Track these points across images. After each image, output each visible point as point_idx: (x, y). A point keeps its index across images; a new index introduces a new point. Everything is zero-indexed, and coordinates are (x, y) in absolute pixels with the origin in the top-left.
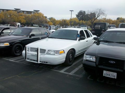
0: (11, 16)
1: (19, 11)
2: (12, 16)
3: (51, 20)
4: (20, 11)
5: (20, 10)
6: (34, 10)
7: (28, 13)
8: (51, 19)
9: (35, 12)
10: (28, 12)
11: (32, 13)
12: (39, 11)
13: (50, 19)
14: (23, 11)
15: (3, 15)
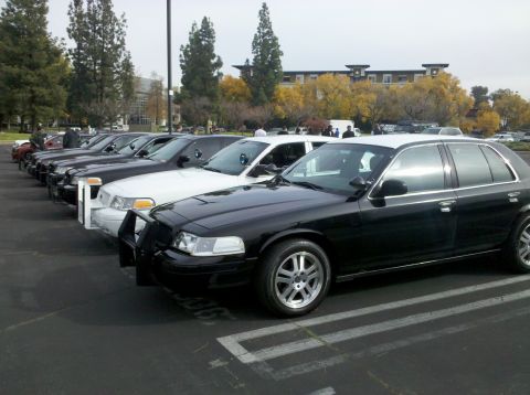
0: (326, 94)
1: (363, 74)
2: (331, 96)
3: (498, 101)
4: (367, 73)
5: (367, 70)
6: (424, 66)
7: (400, 79)
8: (500, 97)
9: (428, 73)
10: (399, 75)
11: (416, 76)
12: (446, 66)
13: (495, 97)
14: (380, 74)
15: (301, 93)
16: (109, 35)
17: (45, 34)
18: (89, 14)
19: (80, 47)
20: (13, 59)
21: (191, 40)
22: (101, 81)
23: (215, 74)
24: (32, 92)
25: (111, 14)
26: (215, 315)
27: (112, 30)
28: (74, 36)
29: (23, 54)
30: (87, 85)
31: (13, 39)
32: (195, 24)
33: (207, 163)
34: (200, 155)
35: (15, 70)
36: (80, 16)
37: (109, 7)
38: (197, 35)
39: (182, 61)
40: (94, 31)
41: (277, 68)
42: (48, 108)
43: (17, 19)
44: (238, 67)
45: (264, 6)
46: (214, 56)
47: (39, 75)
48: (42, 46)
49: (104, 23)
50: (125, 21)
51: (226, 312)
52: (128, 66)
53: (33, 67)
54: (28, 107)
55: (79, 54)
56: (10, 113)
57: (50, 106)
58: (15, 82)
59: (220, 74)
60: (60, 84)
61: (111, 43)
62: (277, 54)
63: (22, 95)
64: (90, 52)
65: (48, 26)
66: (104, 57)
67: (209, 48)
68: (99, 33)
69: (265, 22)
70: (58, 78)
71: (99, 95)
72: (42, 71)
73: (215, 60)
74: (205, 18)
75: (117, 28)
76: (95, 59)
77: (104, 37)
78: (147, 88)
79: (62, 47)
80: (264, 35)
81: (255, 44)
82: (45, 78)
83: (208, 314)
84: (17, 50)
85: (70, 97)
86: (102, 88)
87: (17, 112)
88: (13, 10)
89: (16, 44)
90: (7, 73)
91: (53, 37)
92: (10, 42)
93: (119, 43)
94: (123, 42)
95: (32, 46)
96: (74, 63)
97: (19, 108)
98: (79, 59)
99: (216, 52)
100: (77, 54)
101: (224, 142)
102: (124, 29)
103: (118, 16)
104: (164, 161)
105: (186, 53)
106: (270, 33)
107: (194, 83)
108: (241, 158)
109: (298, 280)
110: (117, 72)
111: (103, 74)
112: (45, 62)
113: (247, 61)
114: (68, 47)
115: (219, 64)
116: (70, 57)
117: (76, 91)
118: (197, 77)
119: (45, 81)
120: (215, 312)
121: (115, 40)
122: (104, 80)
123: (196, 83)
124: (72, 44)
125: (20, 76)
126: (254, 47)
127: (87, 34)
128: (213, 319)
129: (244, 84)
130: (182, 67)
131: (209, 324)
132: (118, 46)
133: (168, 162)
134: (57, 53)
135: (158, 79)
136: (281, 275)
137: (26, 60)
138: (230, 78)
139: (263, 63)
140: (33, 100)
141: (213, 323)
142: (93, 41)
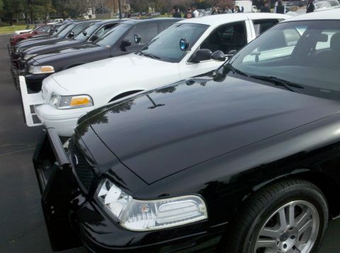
33: (146, 48)
34: (139, 40)
42: (40, 7)
54: (27, 6)
56: (17, 12)
57: (41, 5)
97: (22, 7)
101: (161, 26)
104: (108, 46)
108: (181, 44)
109: (284, 238)
133: (113, 46)
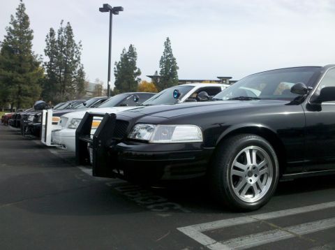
4: (231, 82)
5: (230, 80)
16: (70, 54)
17: (30, 52)
18: (58, 41)
19: (51, 61)
20: (9, 67)
21: (122, 59)
22: (64, 82)
23: (136, 79)
24: (20, 87)
25: (72, 41)
26: (167, 208)
27: (73, 51)
28: (49, 54)
29: (15, 64)
30: (55, 84)
31: (10, 55)
32: (124, 49)
35: (10, 74)
36: (53, 42)
37: (71, 37)
38: (125, 56)
39: (115, 71)
40: (61, 51)
41: (175, 77)
42: (28, 98)
43: (14, 42)
44: (150, 77)
45: (168, 40)
46: (136, 68)
47: (25, 77)
48: (28, 59)
49: (68, 47)
50: (81, 46)
51: (178, 207)
52: (81, 73)
53: (21, 72)
54: (16, 97)
55: (51, 65)
56: (5, 101)
57: (30, 96)
58: (9, 81)
59: (140, 79)
60: (37, 83)
61: (72, 59)
62: (175, 68)
63: (13, 89)
64: (58, 64)
65: (32, 47)
66: (67, 67)
67: (133, 63)
68: (64, 53)
69: (168, 49)
70: (37, 80)
71: (63, 90)
72: (27, 75)
73: (137, 71)
74: (131, 46)
75: (75, 50)
76: (61, 69)
77: (67, 55)
78: (92, 89)
79: (41, 60)
80: (168, 56)
81: (161, 62)
82: (28, 79)
83: (162, 208)
84: (12, 61)
85: (43, 92)
86: (64, 86)
87: (8, 101)
88: (11, 37)
89: (11, 58)
90: (4, 76)
91: (35, 54)
92: (8, 57)
93: (76, 59)
94: (79, 58)
95: (21, 59)
96: (48, 71)
97: (10, 97)
98: (51, 69)
99: (137, 66)
100: (50, 66)
102: (80, 50)
103: (77, 42)
105: (118, 67)
106: (171, 55)
107: (123, 84)
109: (250, 174)
110: (75, 77)
111: (65, 77)
112: (29, 69)
113: (156, 72)
114: (44, 61)
115: (139, 73)
116: (45, 67)
117: (48, 87)
118: (125, 81)
119: (28, 81)
120: (167, 206)
121: (74, 58)
122: (66, 82)
123: (124, 84)
124: (47, 59)
125: (12, 78)
126: (161, 64)
127: (57, 53)
128: (166, 212)
129: (154, 86)
130: (116, 75)
131: (164, 215)
132: (76, 61)
134: (37, 64)
135: (99, 83)
136: (236, 168)
137: (18, 68)
138: (145, 82)
139: (166, 74)
140: (19, 93)
141: (168, 215)
142: (60, 57)
